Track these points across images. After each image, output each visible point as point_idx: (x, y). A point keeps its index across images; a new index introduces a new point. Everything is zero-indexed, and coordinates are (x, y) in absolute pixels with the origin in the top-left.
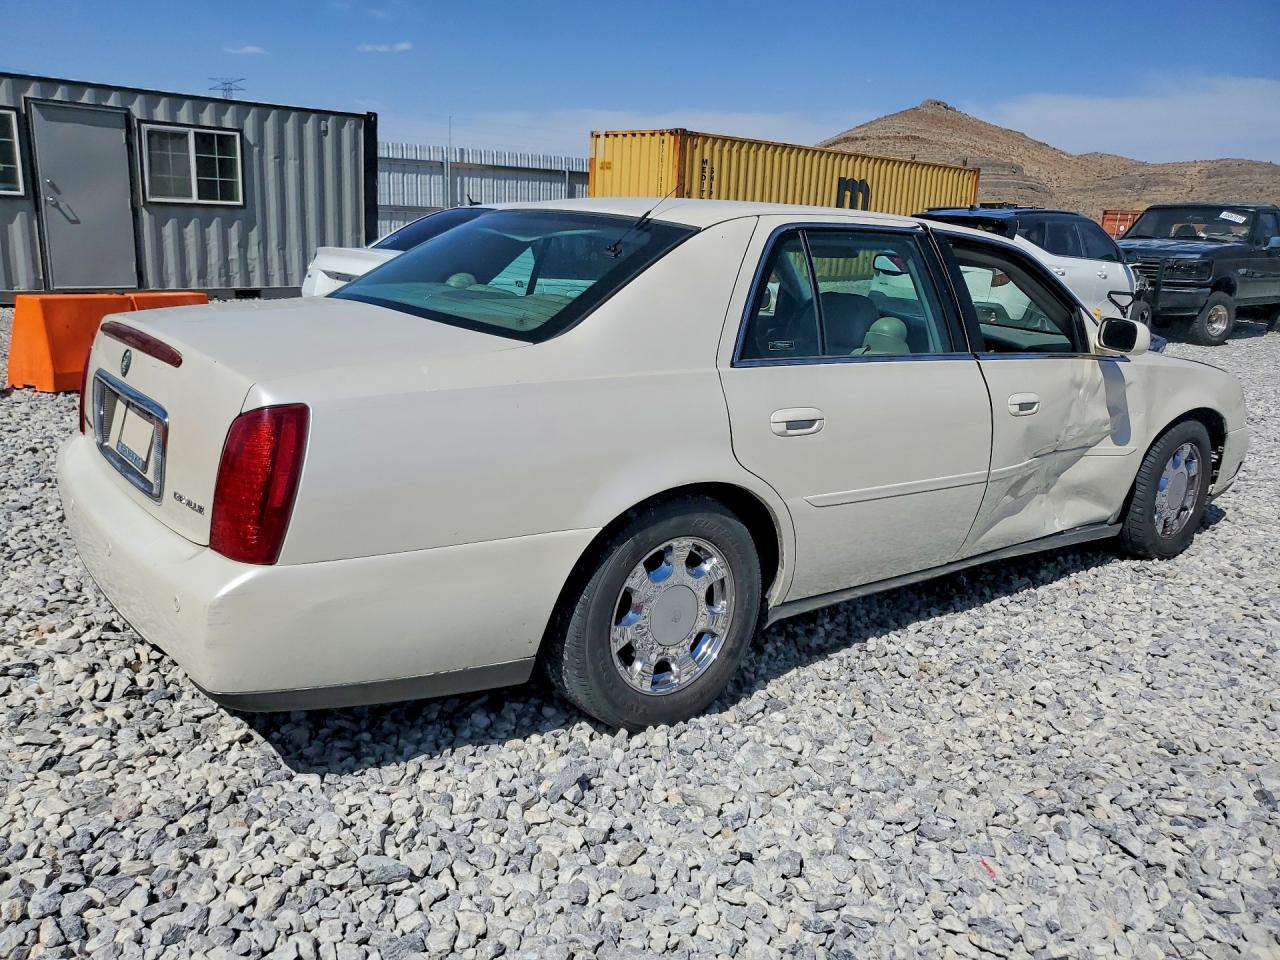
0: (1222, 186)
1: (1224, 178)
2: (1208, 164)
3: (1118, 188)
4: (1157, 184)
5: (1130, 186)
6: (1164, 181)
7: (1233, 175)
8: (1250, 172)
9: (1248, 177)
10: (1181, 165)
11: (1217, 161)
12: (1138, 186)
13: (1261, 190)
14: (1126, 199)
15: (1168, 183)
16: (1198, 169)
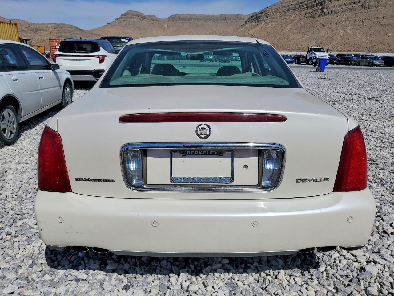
0: (59, 31)
1: (59, 29)
2: (53, 24)
3: (28, 31)
4: (40, 30)
5: (32, 31)
6: (42, 29)
7: (61, 28)
8: (66, 27)
9: (65, 29)
10: (45, 24)
11: (56, 24)
12: (34, 31)
13: (70, 33)
14: (32, 35)
15: (43, 30)
16: (51, 26)
